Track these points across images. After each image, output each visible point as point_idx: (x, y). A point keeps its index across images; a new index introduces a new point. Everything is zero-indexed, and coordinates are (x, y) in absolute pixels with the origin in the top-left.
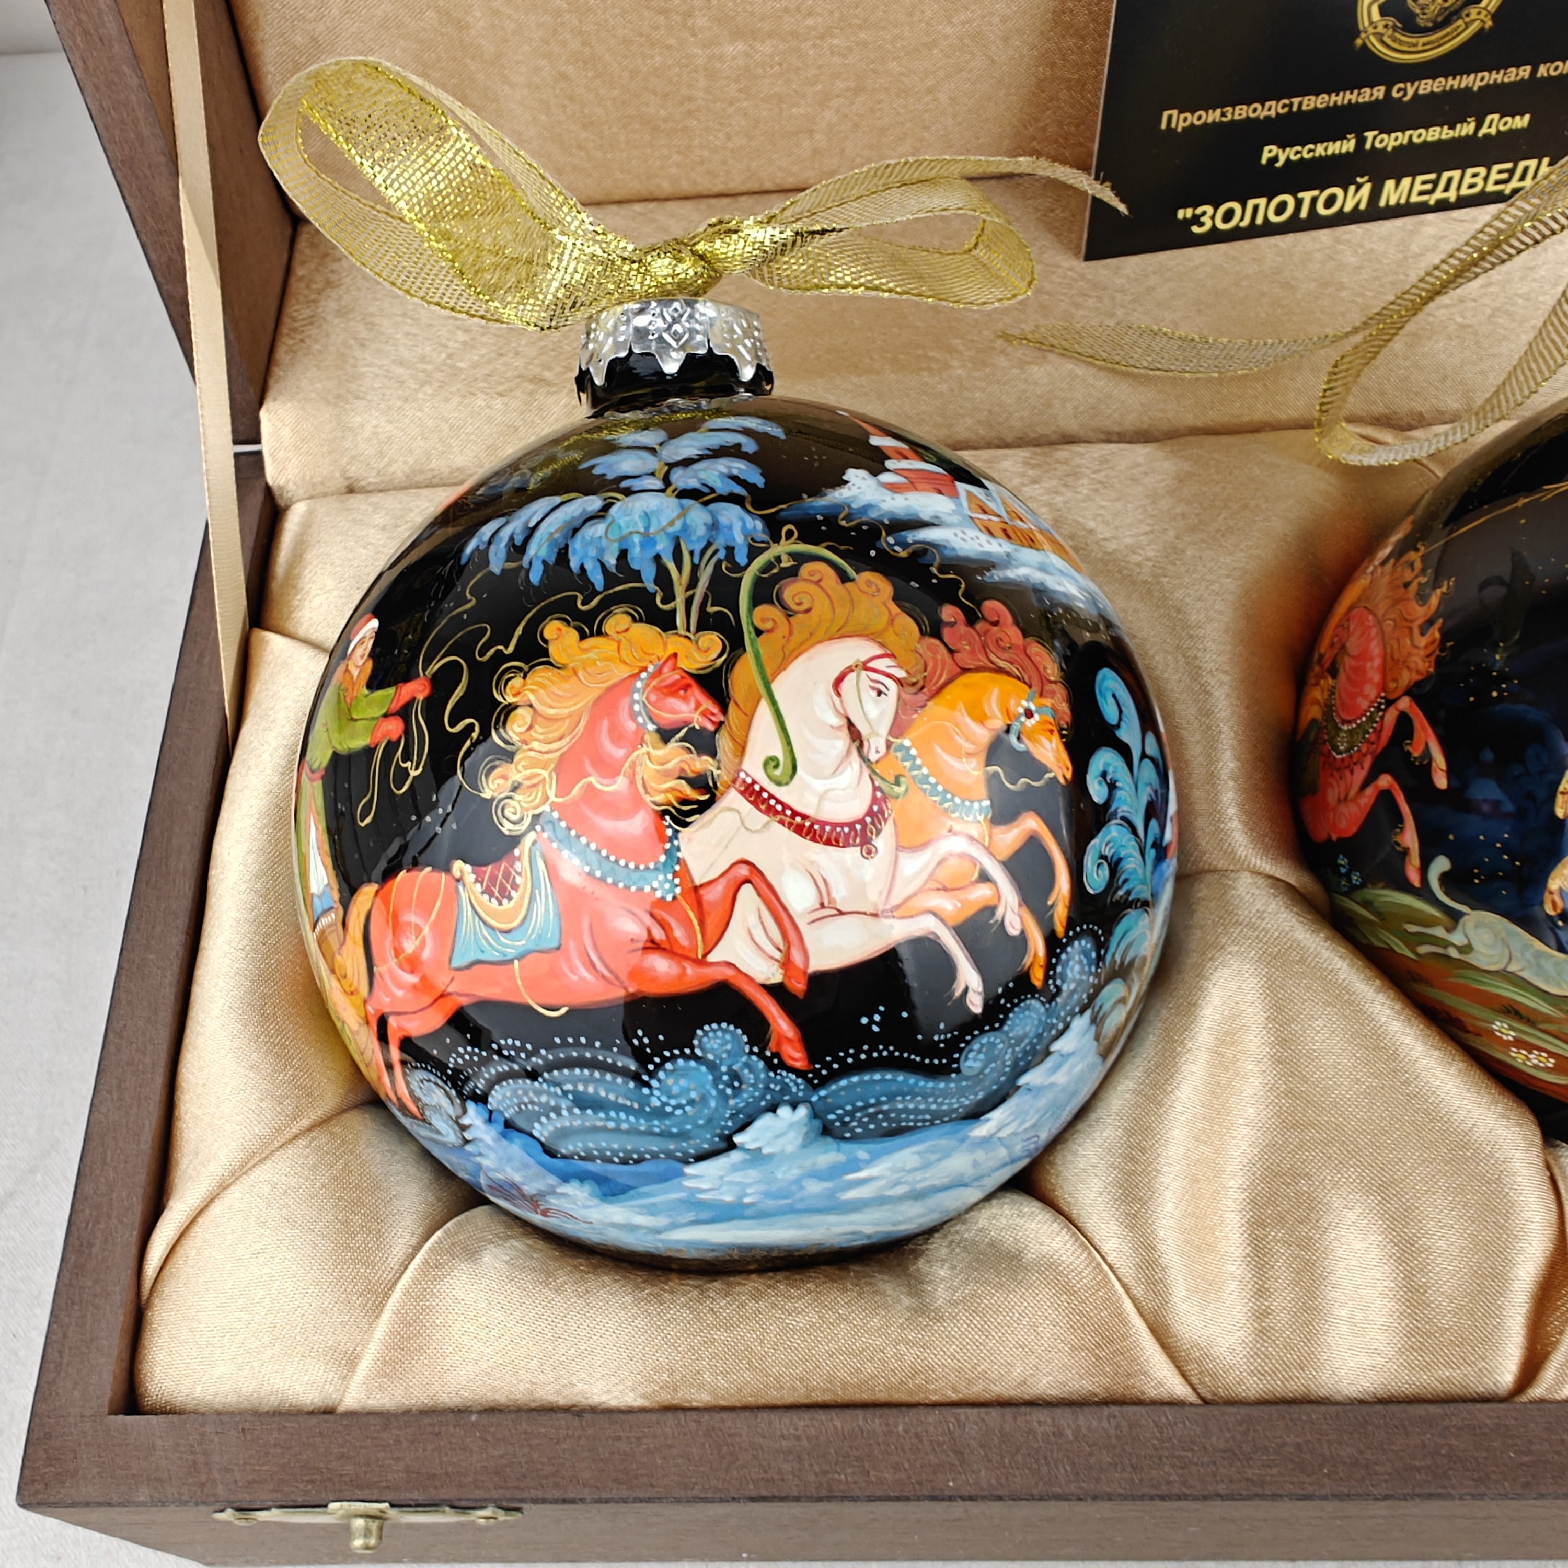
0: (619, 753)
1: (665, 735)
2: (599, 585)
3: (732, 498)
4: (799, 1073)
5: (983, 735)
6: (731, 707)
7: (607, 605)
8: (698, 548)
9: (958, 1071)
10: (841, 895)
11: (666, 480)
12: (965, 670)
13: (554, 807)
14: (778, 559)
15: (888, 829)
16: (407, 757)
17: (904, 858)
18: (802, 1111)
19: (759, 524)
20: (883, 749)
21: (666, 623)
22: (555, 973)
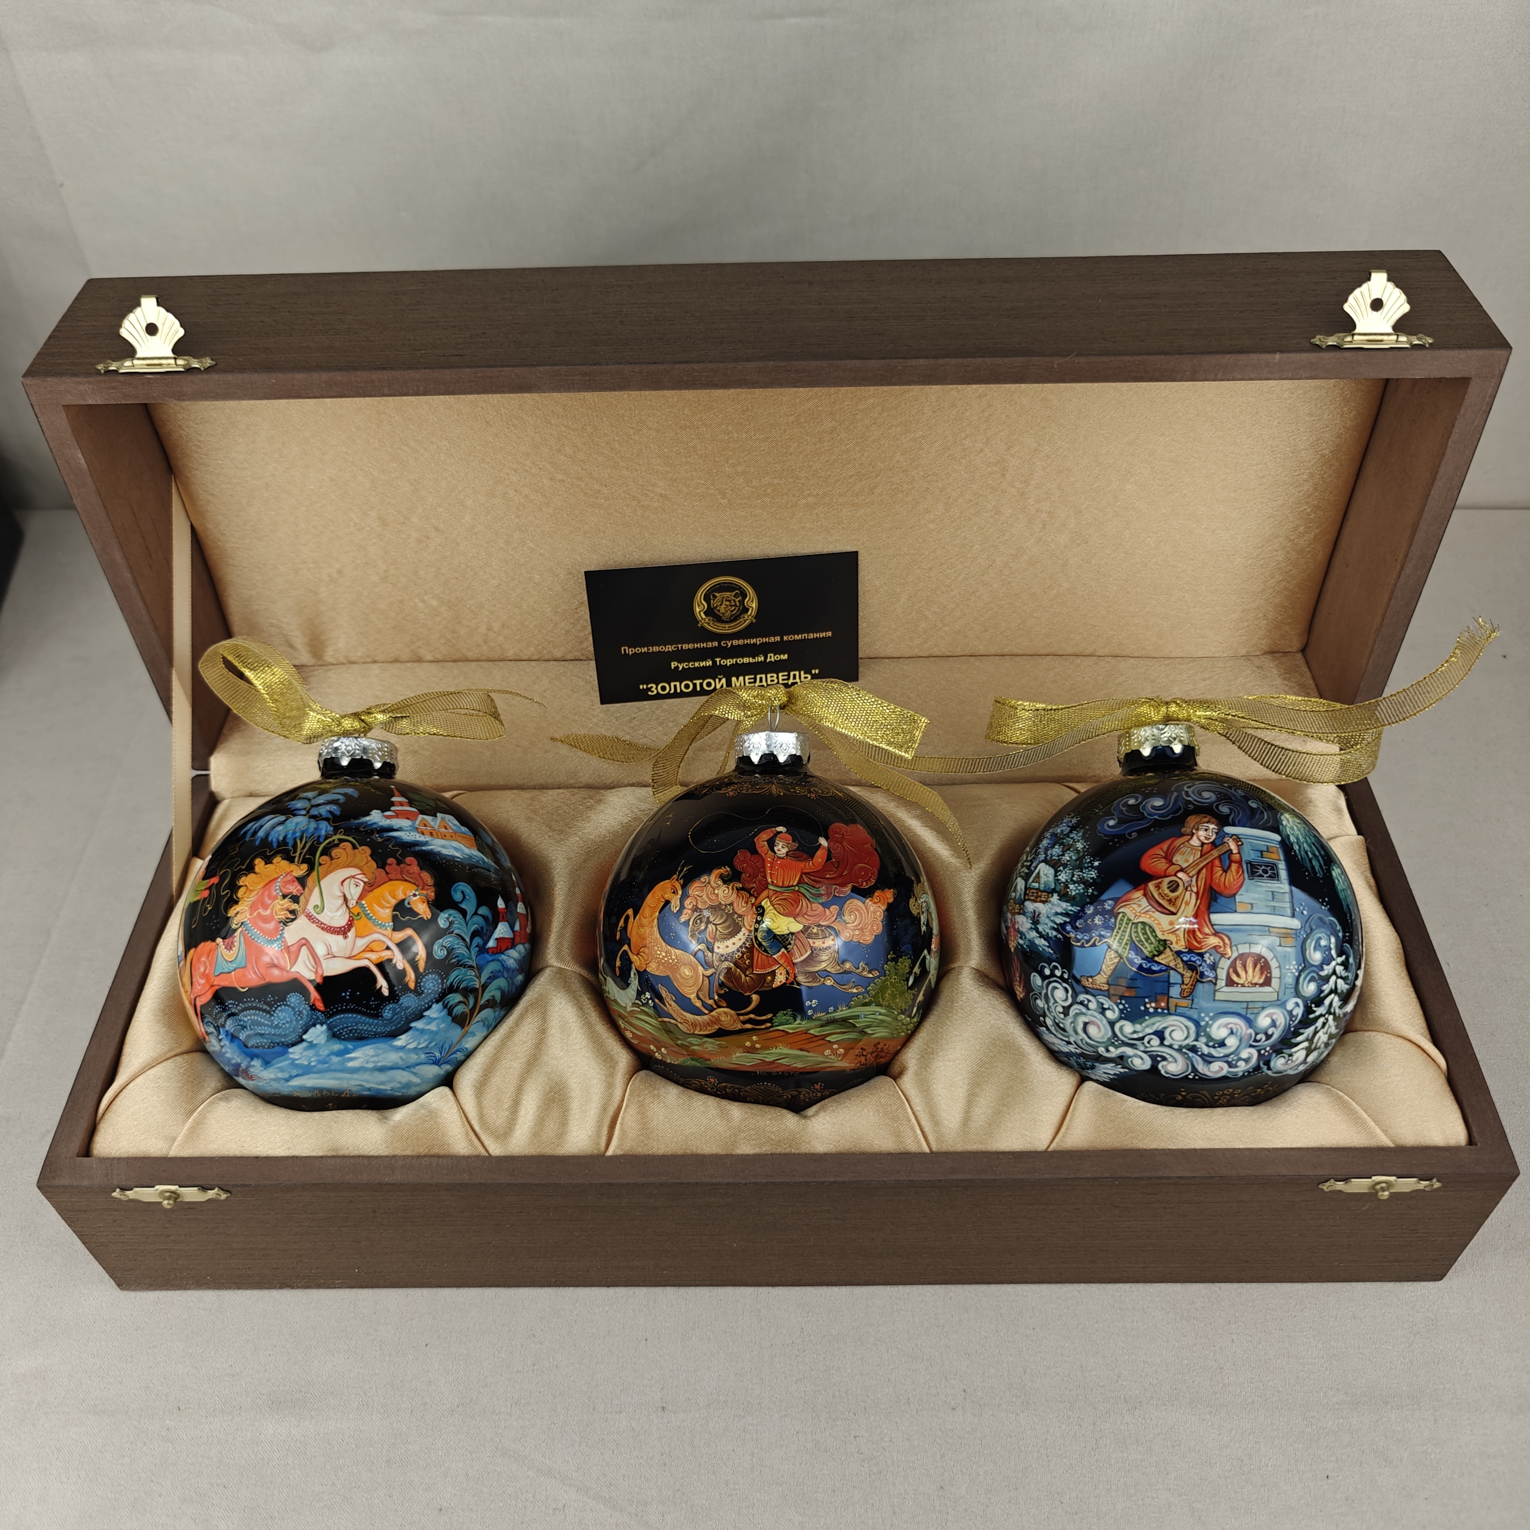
0: (270, 902)
1: (284, 897)
2: (275, 847)
3: (327, 819)
4: (323, 1012)
5: (394, 902)
6: (306, 889)
7: (274, 855)
8: (309, 836)
9: (382, 1016)
10: (335, 950)
11: (308, 812)
12: (391, 880)
13: (248, 919)
14: (334, 841)
15: (353, 930)
16: (208, 904)
17: (357, 939)
18: (325, 1027)
19: (332, 829)
20: (355, 904)
21: (291, 860)
22: (244, 975)
